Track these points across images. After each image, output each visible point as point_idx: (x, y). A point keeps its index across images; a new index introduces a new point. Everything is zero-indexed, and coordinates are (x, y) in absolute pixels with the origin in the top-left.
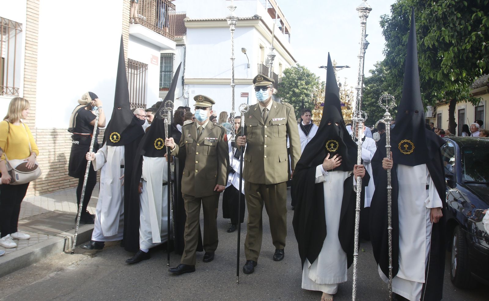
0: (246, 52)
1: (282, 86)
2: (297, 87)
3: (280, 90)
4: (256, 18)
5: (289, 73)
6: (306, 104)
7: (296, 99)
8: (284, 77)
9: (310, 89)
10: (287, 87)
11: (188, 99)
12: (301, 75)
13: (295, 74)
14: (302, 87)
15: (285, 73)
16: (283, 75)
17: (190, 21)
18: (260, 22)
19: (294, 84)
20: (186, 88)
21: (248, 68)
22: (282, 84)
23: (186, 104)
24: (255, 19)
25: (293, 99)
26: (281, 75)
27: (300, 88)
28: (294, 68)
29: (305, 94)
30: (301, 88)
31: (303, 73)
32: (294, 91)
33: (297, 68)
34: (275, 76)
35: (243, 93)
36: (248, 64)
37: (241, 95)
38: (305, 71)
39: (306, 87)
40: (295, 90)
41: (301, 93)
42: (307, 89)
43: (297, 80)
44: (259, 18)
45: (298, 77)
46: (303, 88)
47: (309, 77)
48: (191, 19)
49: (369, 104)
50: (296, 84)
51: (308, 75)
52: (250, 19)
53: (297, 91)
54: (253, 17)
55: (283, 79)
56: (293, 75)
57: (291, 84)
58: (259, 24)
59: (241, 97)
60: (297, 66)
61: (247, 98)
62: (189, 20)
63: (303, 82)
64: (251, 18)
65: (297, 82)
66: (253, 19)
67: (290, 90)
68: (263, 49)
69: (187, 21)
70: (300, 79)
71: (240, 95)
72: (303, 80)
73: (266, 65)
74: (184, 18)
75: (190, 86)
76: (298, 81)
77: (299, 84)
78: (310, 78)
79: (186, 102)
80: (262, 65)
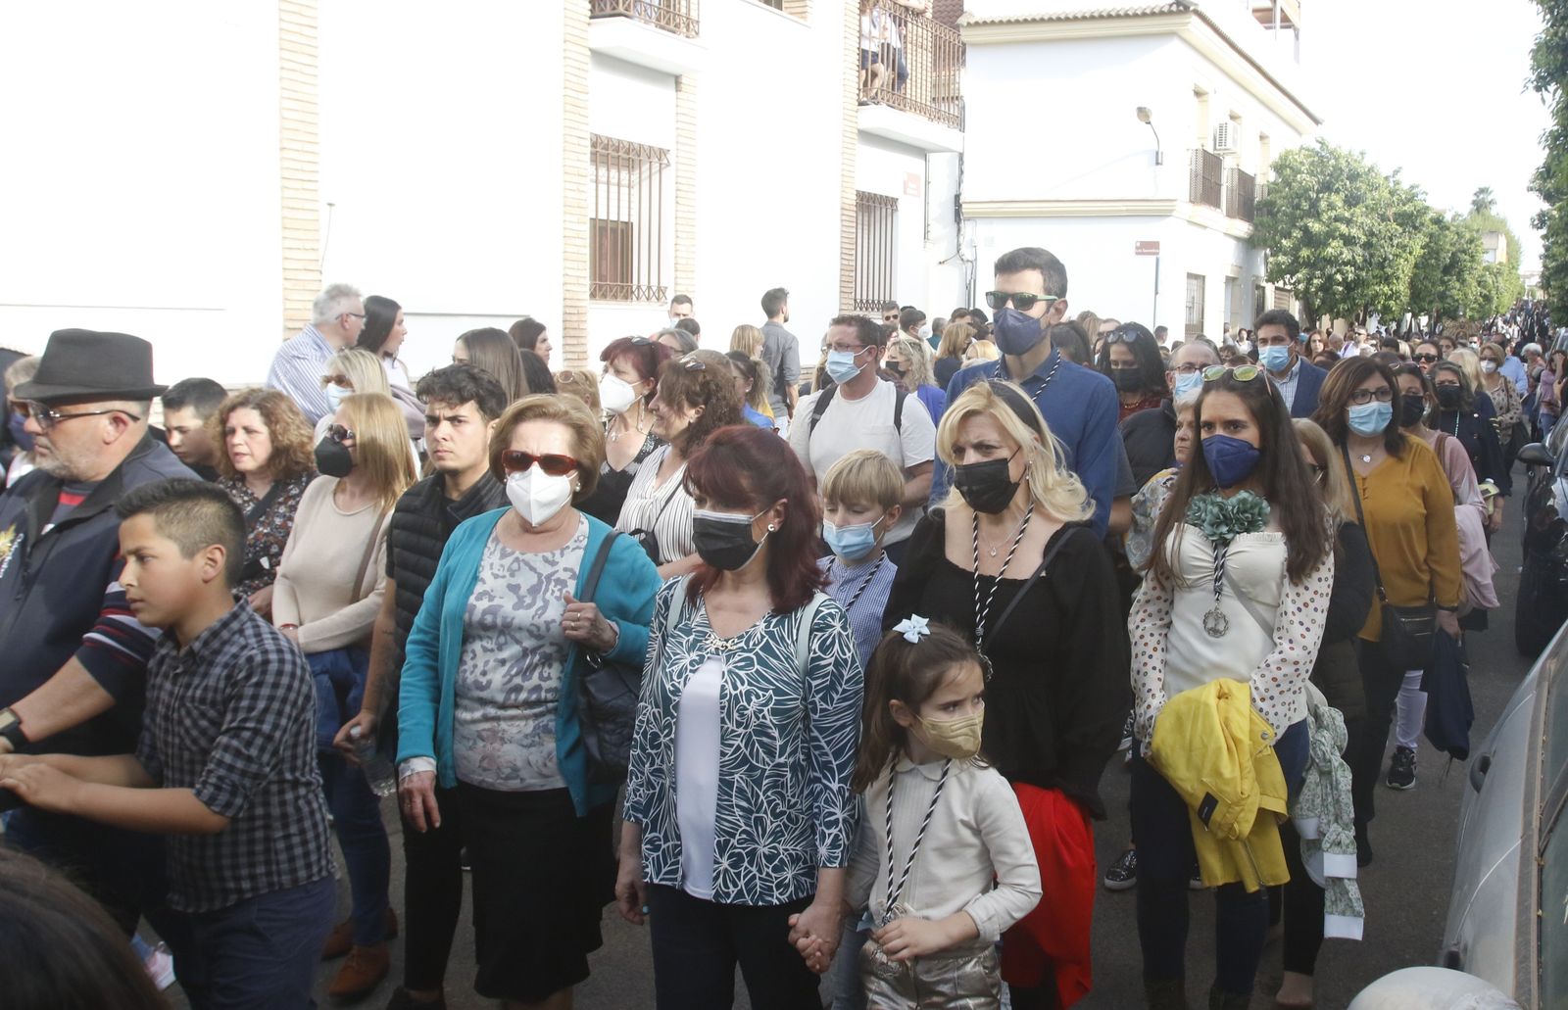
0: (1152, 120)
1: (1270, 213)
2: (1317, 216)
3: (1262, 224)
4: (1181, 8)
5: (1291, 168)
6: (1348, 268)
7: (1312, 253)
8: (1275, 183)
9: (1360, 220)
10: (1285, 214)
11: (973, 262)
12: (1331, 175)
13: (1311, 173)
14: (1333, 214)
15: (1279, 168)
16: (1272, 176)
17: (977, 24)
18: (1194, 19)
19: (1305, 206)
20: (967, 228)
21: (1157, 163)
22: (1269, 207)
23: (969, 277)
24: (1179, 12)
25: (1305, 253)
26: (1264, 177)
27: (1325, 217)
28: (1308, 150)
29: (1342, 236)
30: (1330, 218)
31: (1338, 169)
32: (1306, 230)
33: (1317, 153)
34: (1245, 181)
35: (1142, 243)
36: (1157, 153)
37: (1137, 248)
38: (1343, 164)
39: (1347, 215)
40: (1310, 225)
41: (1330, 235)
42: (1348, 222)
43: (1318, 192)
44: (1192, 8)
45: (1319, 182)
46: (1337, 219)
47: (1356, 180)
48: (979, 17)
49: (1557, 266)
50: (1314, 204)
51: (1354, 177)
52: (1162, 13)
53: (1315, 227)
54: (1171, 5)
55: (1273, 189)
56: (1305, 179)
57: (1298, 207)
58: (1189, 26)
59: (1137, 254)
60: (1317, 147)
61: (1154, 258)
62: (972, 21)
63: (1337, 200)
64: (1166, 9)
65: (1318, 200)
66: (1171, 13)
67: (1294, 226)
68: (1204, 98)
69: (969, 24)
70: (1326, 188)
71: (1134, 250)
72: (1337, 191)
73: (1215, 149)
74: (958, 17)
75: (978, 221)
76: (1321, 195)
77: (1323, 205)
78: (1361, 182)
79: (969, 272)
80: (1200, 155)
